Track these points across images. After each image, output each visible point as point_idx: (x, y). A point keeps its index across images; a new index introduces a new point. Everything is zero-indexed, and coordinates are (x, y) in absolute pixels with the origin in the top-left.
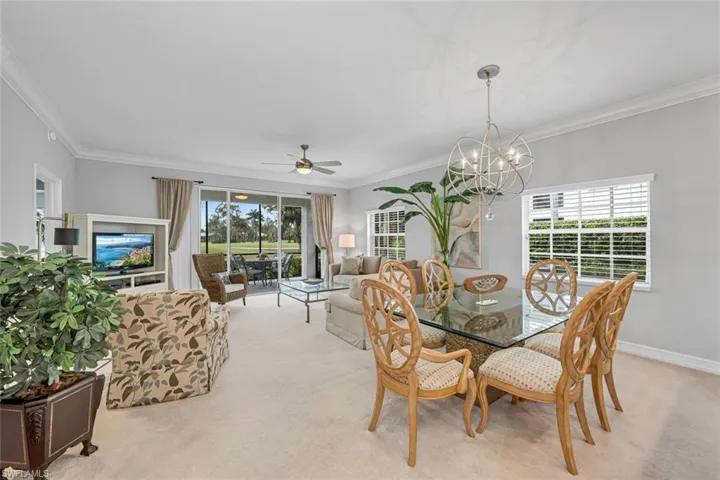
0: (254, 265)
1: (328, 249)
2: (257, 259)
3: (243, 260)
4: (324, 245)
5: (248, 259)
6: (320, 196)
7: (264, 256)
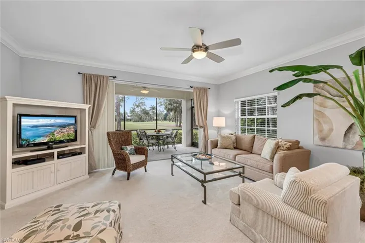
0: (153, 137)
1: (204, 127)
2: (155, 134)
3: (145, 133)
4: (201, 125)
5: (149, 133)
6: (199, 89)
7: (159, 131)
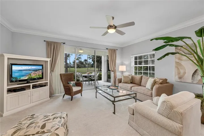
1: (114, 71)
2: (87, 75)
6: (111, 50)
7: (89, 73)
